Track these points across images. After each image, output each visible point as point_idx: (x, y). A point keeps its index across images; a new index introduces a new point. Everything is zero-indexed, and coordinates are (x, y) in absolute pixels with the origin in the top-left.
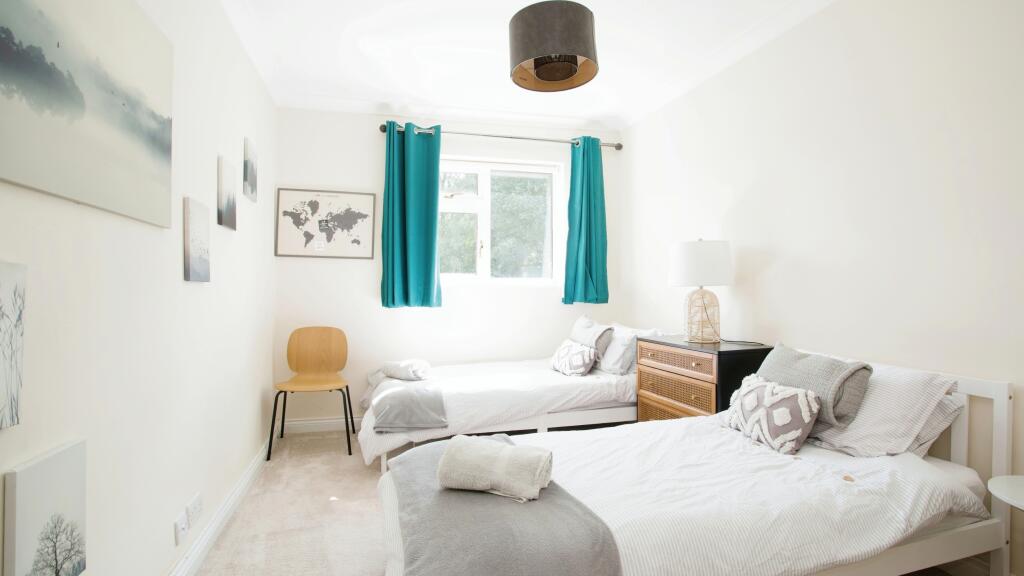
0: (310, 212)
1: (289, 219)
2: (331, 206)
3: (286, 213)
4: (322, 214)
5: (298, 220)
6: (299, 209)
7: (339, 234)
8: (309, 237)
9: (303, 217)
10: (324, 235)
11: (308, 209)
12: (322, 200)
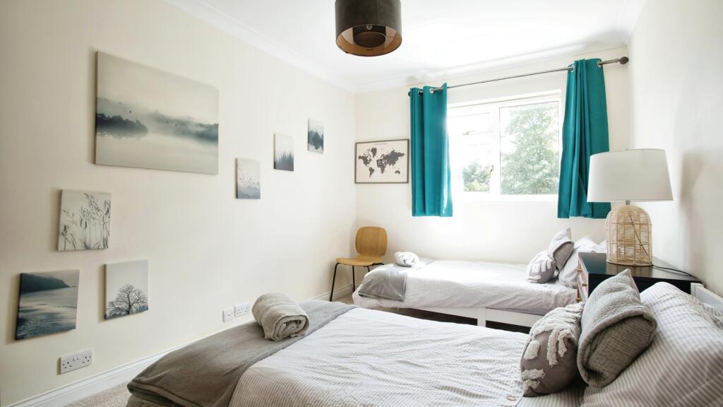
0: (372, 155)
1: (362, 161)
2: (384, 150)
3: (360, 157)
4: (378, 156)
5: (366, 161)
6: (367, 154)
7: (388, 168)
8: (372, 171)
9: (368, 159)
10: (380, 169)
11: (371, 154)
12: (379, 147)
